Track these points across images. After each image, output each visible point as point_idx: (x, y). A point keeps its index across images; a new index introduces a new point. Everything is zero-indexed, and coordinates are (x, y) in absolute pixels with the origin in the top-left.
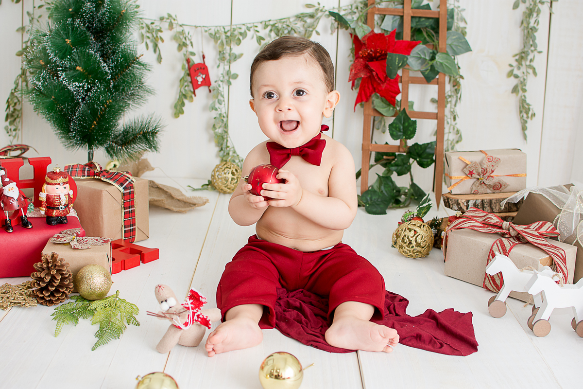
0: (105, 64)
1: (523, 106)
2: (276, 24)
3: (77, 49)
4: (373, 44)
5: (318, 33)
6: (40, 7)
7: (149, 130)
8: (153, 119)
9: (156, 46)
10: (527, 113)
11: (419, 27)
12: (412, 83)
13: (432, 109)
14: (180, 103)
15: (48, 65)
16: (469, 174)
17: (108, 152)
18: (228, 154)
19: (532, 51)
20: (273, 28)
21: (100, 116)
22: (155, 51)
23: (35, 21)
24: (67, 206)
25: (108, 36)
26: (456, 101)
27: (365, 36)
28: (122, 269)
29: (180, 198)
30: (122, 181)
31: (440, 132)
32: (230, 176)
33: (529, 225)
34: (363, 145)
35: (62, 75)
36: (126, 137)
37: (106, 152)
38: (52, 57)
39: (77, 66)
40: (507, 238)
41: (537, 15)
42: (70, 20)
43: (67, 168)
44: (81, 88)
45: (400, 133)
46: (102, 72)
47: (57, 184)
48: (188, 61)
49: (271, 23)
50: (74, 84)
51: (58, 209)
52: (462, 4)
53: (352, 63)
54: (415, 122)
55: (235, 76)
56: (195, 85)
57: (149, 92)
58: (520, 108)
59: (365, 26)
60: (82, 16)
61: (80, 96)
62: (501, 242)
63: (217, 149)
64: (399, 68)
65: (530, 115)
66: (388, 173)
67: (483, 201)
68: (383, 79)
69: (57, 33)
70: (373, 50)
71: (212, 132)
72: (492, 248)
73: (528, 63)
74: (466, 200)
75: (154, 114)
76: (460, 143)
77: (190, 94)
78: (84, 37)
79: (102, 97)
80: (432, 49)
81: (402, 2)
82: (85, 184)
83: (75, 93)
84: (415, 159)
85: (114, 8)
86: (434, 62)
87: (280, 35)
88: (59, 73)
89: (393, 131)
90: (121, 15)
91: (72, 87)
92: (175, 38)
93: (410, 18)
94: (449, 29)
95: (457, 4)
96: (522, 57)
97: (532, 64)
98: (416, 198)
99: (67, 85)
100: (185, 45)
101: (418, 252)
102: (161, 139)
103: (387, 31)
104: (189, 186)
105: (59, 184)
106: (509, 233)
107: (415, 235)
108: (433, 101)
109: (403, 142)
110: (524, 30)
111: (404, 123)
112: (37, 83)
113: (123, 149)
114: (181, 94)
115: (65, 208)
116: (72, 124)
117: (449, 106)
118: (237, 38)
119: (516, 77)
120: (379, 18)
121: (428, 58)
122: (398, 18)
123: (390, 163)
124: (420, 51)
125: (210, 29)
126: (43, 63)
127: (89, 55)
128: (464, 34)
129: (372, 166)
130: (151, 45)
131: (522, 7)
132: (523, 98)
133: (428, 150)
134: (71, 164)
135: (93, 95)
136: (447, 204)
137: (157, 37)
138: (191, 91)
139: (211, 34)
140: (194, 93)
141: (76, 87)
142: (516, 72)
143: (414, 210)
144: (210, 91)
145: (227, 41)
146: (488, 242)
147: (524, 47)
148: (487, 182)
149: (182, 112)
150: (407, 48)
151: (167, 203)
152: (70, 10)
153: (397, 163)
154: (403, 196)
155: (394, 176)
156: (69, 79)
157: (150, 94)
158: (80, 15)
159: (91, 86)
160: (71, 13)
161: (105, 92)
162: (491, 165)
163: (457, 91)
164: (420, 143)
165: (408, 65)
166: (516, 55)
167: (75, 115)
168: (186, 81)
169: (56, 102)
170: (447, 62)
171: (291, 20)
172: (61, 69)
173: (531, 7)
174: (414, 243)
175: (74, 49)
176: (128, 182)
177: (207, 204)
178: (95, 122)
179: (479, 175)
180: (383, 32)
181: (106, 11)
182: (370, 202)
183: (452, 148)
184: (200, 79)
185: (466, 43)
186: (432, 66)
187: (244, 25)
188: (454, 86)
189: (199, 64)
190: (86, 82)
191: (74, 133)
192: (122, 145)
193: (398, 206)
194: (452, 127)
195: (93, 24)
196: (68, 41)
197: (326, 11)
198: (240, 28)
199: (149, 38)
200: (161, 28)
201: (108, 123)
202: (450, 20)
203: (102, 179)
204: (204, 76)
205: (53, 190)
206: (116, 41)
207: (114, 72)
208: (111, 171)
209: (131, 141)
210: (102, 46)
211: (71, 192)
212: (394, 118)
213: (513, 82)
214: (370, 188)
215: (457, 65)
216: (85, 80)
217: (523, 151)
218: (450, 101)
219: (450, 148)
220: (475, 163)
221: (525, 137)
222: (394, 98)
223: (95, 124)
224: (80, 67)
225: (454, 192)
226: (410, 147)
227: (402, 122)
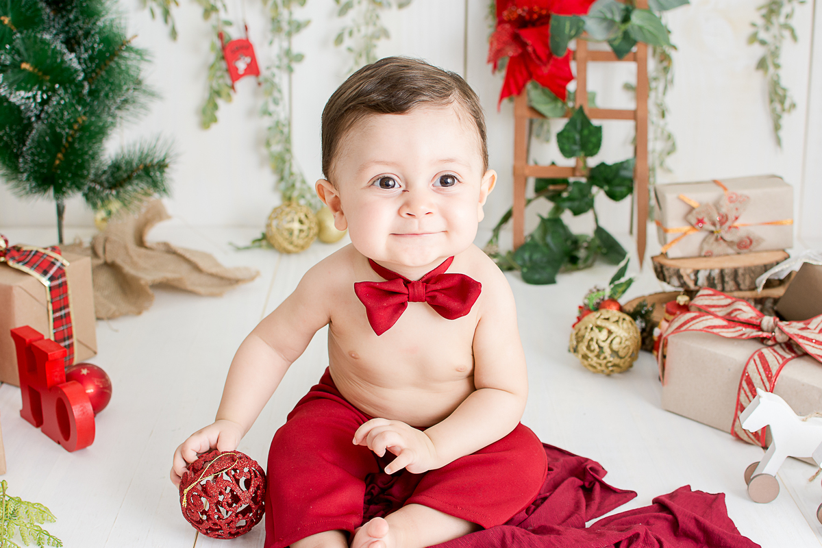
0: (72, 56)
1: (776, 93)
3: (21, 33)
7: (155, 162)
8: (160, 143)
9: (166, 13)
10: (782, 102)
12: (592, 60)
13: (626, 102)
14: (210, 105)
16: (696, 224)
17: (88, 199)
18: (293, 185)
19: (789, 1)
21: (67, 145)
22: (166, 21)
25: (74, 8)
26: (665, 88)
29: (214, 270)
31: (639, 142)
32: (296, 226)
33: (807, 322)
34: (514, 167)
36: (115, 175)
37: (84, 200)
39: (22, 61)
40: (771, 346)
44: (31, 100)
45: (576, 148)
46: (68, 69)
48: (220, 36)
50: (18, 93)
53: (493, 30)
54: (599, 129)
55: (300, 58)
56: (235, 76)
58: (770, 95)
61: (32, 112)
62: (762, 357)
63: (275, 178)
64: (571, 38)
65: (787, 104)
66: (556, 212)
67: (722, 271)
68: (544, 58)
70: (526, 8)
71: (264, 151)
72: (745, 369)
73: (782, 20)
74: (693, 269)
76: (673, 156)
77: (225, 90)
78: (33, 12)
79: (69, 114)
80: (625, 3)
83: (23, 107)
84: (601, 187)
86: (628, 26)
89: (564, 144)
91: (19, 97)
96: (771, 9)
97: (789, 22)
98: (604, 251)
99: (8, 96)
100: (214, 9)
101: (614, 365)
102: (175, 176)
104: (231, 244)
106: (774, 339)
107: (608, 337)
108: (627, 87)
109: (582, 161)
111: (582, 131)
113: (113, 195)
114: (211, 90)
116: (21, 161)
117: (652, 95)
119: (763, 43)
121: (618, 18)
123: (560, 196)
124: (603, 7)
127: (43, 41)
129: (529, 201)
130: (158, 12)
132: (775, 79)
133: (623, 173)
135: (52, 111)
136: (661, 276)
138: (227, 85)
140: (233, 87)
141: (23, 97)
142: (763, 35)
144: (259, 84)
145: (283, 2)
146: (738, 354)
148: (728, 237)
149: (214, 119)
151: (192, 281)
153: (571, 195)
154: (583, 250)
155: (567, 217)
156: (10, 86)
157: (154, 99)
159: (47, 95)
161: (73, 104)
162: (734, 208)
163: (666, 70)
164: (610, 163)
165: (585, 31)
166: (762, 7)
167: (24, 145)
168: (219, 69)
170: (649, 25)
174: (607, 352)
175: (17, 33)
177: (258, 281)
178: (60, 155)
179: (714, 224)
182: (528, 264)
183: (661, 164)
184: (241, 65)
186: (626, 35)
188: (662, 61)
189: (239, 41)
190: (38, 90)
191: (26, 174)
192: (111, 188)
193: (574, 266)
194: (659, 130)
196: (7, 20)
201: (81, 156)
204: (248, 60)
206: (91, 14)
207: (88, 67)
209: (123, 181)
210: (67, 23)
212: (566, 121)
213: (758, 51)
214: (529, 240)
215: (666, 27)
216: (36, 87)
217: (787, 179)
218: (656, 88)
219: (657, 163)
220: (707, 205)
221: (778, 141)
222: (564, 88)
223: (59, 159)
224: (27, 62)
225: (671, 254)
226: (592, 170)
227: (579, 126)
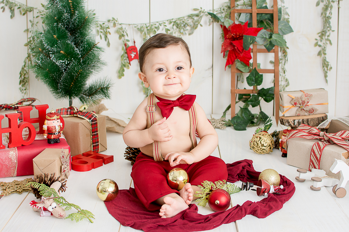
0: (77, 49)
1: (325, 63)
2: (176, 21)
3: (60, 41)
4: (235, 30)
5: (201, 25)
6: (37, 17)
7: (105, 87)
8: (107, 80)
9: (106, 37)
10: (327, 67)
11: (261, 19)
12: (259, 52)
13: (271, 67)
14: (122, 70)
15: (44, 51)
16: (294, 104)
17: (81, 100)
19: (329, 31)
20: (175, 23)
21: (75, 80)
22: (106, 40)
23: (34, 25)
24: (59, 132)
25: (78, 32)
26: (285, 62)
27: (230, 26)
28: (92, 168)
30: (90, 117)
31: (276, 81)
33: (336, 133)
34: (231, 90)
35: (52, 56)
36: (91, 91)
37: (80, 100)
38: (46, 46)
39: (60, 51)
40: (322, 141)
41: (331, 9)
42: (55, 24)
43: (58, 110)
44: (64, 64)
45: (253, 82)
46: (75, 53)
47: (53, 120)
48: (125, 45)
49: (174, 20)
50: (59, 61)
51: (55, 134)
52: (286, 5)
53: (223, 42)
54: (262, 75)
56: (130, 59)
57: (103, 64)
58: (323, 64)
59: (230, 21)
60: (63, 22)
61: (63, 68)
62: (318, 144)
63: (145, 96)
64: (251, 44)
65: (329, 68)
66: (246, 106)
67: (303, 120)
68: (241, 51)
69: (48, 31)
70: (234, 34)
71: (141, 86)
73: (326, 38)
74: (293, 120)
75: (107, 77)
76: (288, 87)
77: (127, 64)
78: (64, 34)
79: (76, 68)
80: (270, 32)
81: (251, 5)
82: (69, 120)
83: (60, 66)
84: (262, 97)
85: (81, 16)
86: (271, 39)
87: (179, 27)
88: (50, 55)
89: (249, 81)
90: (85, 20)
91: (58, 63)
92: (117, 32)
93: (256, 14)
94: (279, 19)
95: (283, 5)
96: (323, 34)
97: (329, 38)
98: (263, 120)
99: (56, 62)
100: (123, 35)
102: (112, 91)
103: (242, 22)
104: (129, 118)
105: (55, 120)
108: (271, 62)
109: (255, 87)
110: (323, 18)
111: (255, 76)
112: (38, 61)
113: (90, 98)
114: (122, 64)
115: (59, 134)
116: (59, 85)
117: (280, 65)
118: (154, 30)
119: (320, 46)
120: (237, 15)
121: (267, 37)
122: (249, 15)
123: (247, 100)
124: (262, 33)
125: (138, 26)
126: (40, 50)
127: (68, 44)
128: (288, 22)
129: (237, 102)
130: (103, 36)
131: (322, 5)
132: (324, 58)
133: (270, 92)
134: (60, 108)
135: (71, 67)
136: (282, 123)
137: (107, 31)
138: (128, 63)
139: (138, 29)
140: (130, 63)
141: (61, 63)
142: (319, 43)
143: (262, 127)
145: (148, 33)
146: (311, 144)
147: (324, 28)
148: (305, 109)
149: (123, 75)
150: (255, 32)
151: (117, 129)
152: (56, 18)
153: (252, 100)
154: (256, 119)
155: (250, 108)
156: (57, 59)
157: (104, 65)
158: (61, 21)
159: (69, 62)
160: (56, 20)
161: (78, 65)
162: (307, 99)
163: (285, 56)
164: (265, 88)
165: (256, 42)
166: (319, 33)
167: (61, 79)
168: (125, 57)
169: (50, 72)
170: (279, 39)
171: (185, 18)
172: (51, 53)
173: (327, 4)
174: (260, 145)
175: (59, 41)
176: (94, 117)
178: (72, 83)
179: (300, 104)
180: (240, 23)
181: (77, 18)
182: (236, 124)
183: (284, 90)
184: (133, 55)
185: (290, 27)
186: (270, 42)
187: (157, 22)
188: (283, 53)
189: (132, 46)
190: (66, 60)
191: (61, 90)
192: (89, 96)
193: (253, 125)
194: (283, 78)
195: (69, 26)
196: (55, 36)
197: (205, 12)
198: (155, 24)
199: (102, 32)
200: (108, 26)
201: (80, 83)
202: (279, 14)
203: (79, 116)
204: (135, 53)
205: (51, 123)
206: (83, 35)
207: (82, 53)
208: (83, 111)
209: (94, 93)
210: (75, 38)
211: (61, 124)
212: (249, 73)
213: (318, 49)
214: (236, 115)
215: (285, 40)
216: (66, 59)
217: (325, 89)
218: (281, 62)
219: (282, 90)
220: (298, 98)
221: (327, 81)
222: (249, 61)
223: (72, 84)
224: (62, 51)
225: (285, 116)
226: (259, 90)
227: (254, 75)
